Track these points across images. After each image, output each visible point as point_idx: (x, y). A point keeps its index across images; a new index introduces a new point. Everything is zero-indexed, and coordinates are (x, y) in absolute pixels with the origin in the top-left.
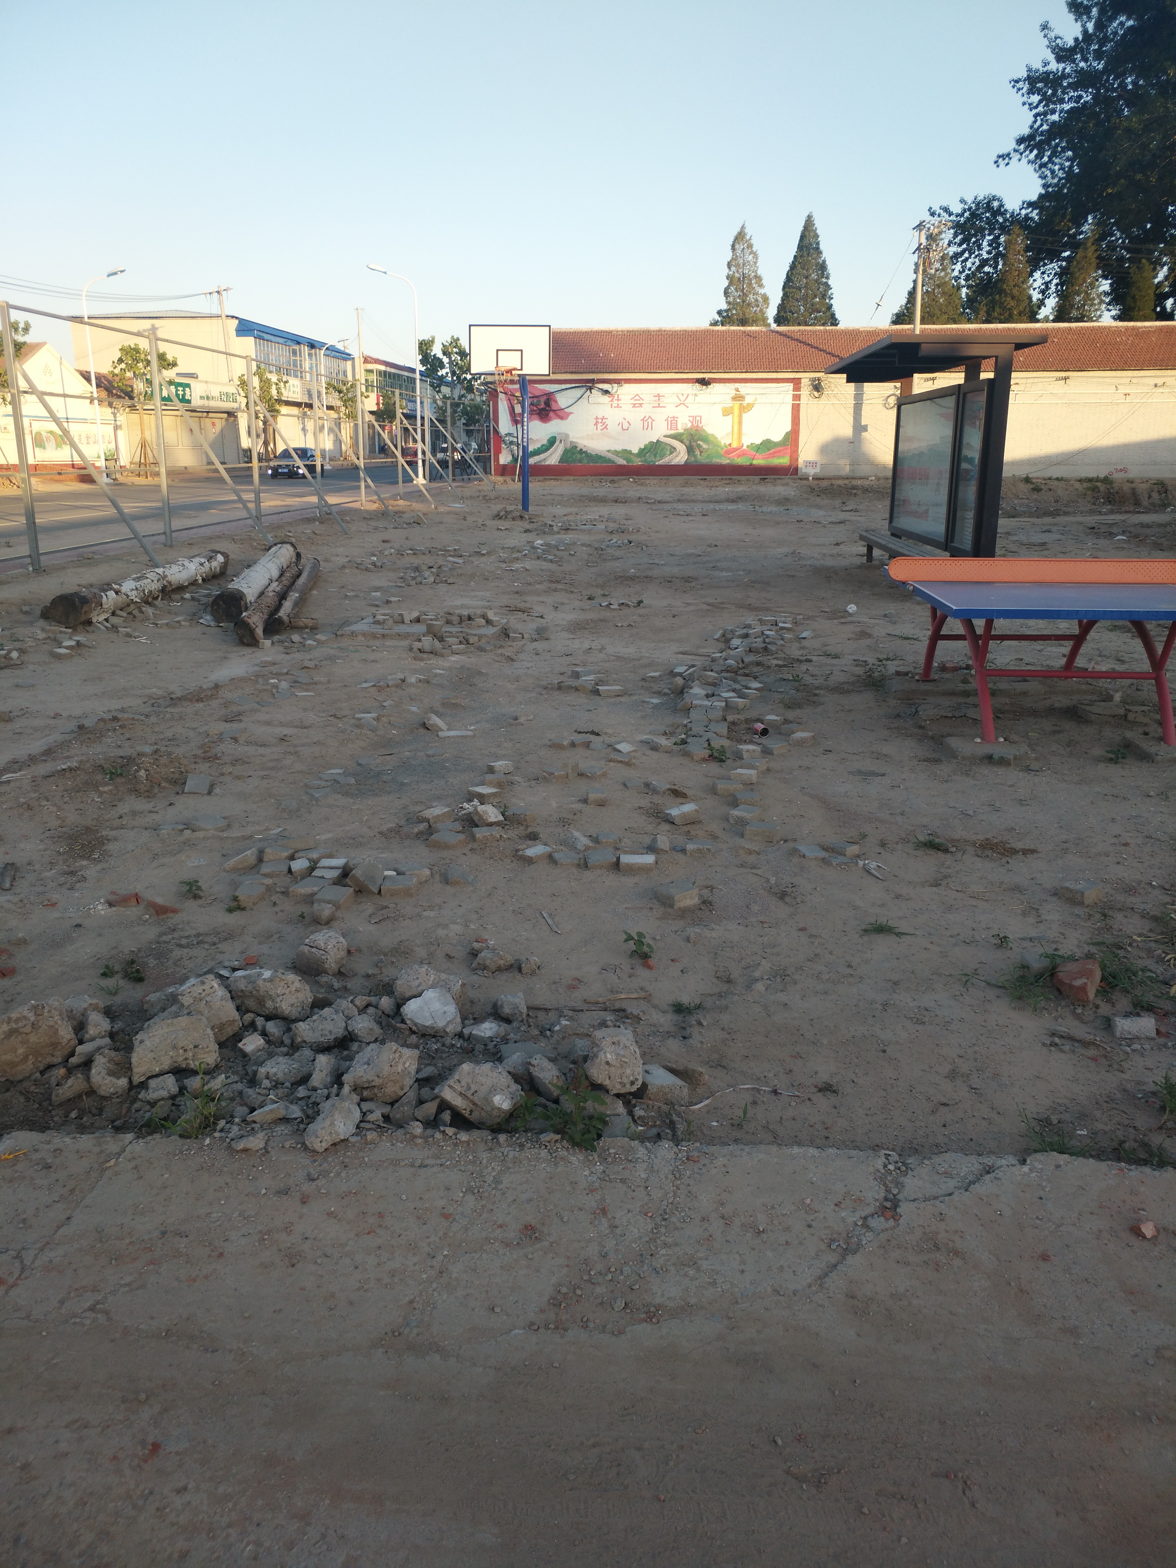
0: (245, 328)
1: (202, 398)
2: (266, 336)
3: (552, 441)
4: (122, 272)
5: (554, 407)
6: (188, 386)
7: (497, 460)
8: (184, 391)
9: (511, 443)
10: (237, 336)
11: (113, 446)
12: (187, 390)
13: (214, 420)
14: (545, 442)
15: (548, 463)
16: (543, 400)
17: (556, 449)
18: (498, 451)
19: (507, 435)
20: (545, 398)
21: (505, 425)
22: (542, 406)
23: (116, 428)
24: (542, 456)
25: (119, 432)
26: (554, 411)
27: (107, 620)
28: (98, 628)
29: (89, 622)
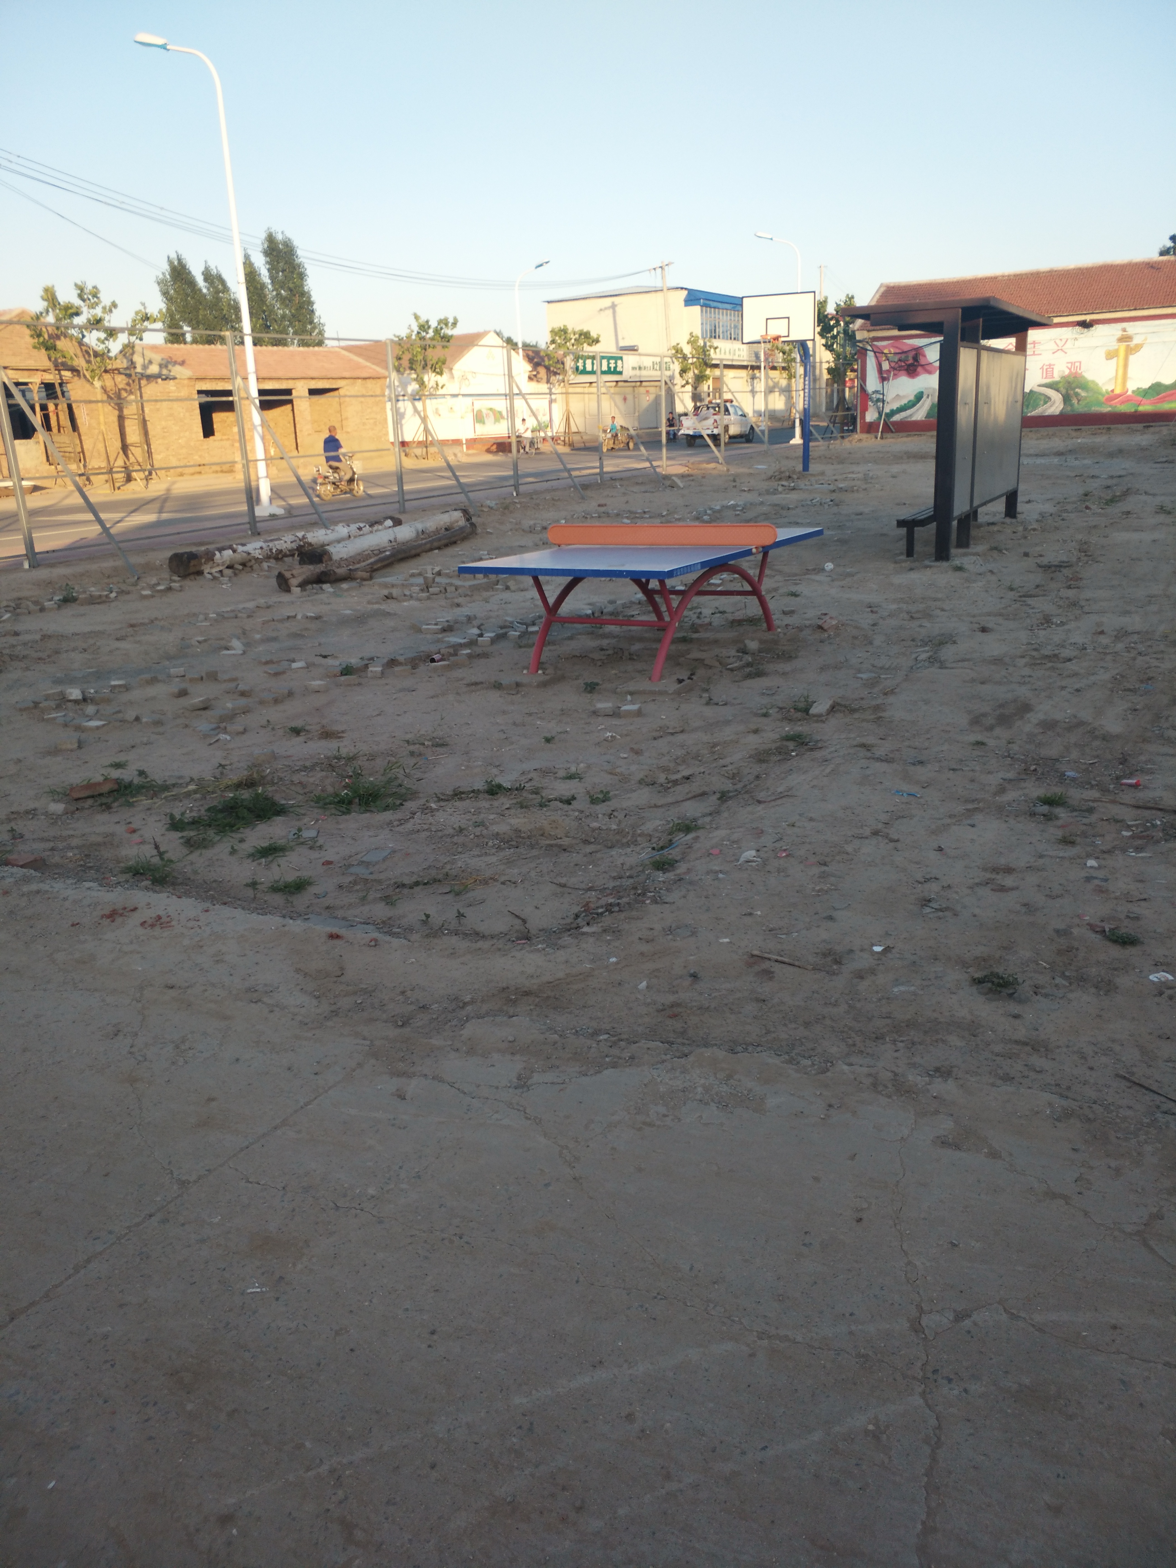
0: (693, 298)
1: (634, 368)
2: (713, 304)
3: (919, 397)
5: (922, 361)
6: (621, 358)
7: (863, 417)
8: (616, 363)
9: (878, 400)
10: (686, 305)
11: (547, 418)
12: (619, 362)
13: (648, 389)
14: (912, 398)
15: (914, 419)
16: (911, 355)
17: (923, 404)
18: (865, 409)
19: (874, 393)
20: (914, 353)
21: (872, 383)
22: (911, 361)
23: (551, 402)
24: (909, 412)
25: (553, 405)
26: (922, 366)
27: (221, 571)
28: (205, 577)
29: (200, 573)
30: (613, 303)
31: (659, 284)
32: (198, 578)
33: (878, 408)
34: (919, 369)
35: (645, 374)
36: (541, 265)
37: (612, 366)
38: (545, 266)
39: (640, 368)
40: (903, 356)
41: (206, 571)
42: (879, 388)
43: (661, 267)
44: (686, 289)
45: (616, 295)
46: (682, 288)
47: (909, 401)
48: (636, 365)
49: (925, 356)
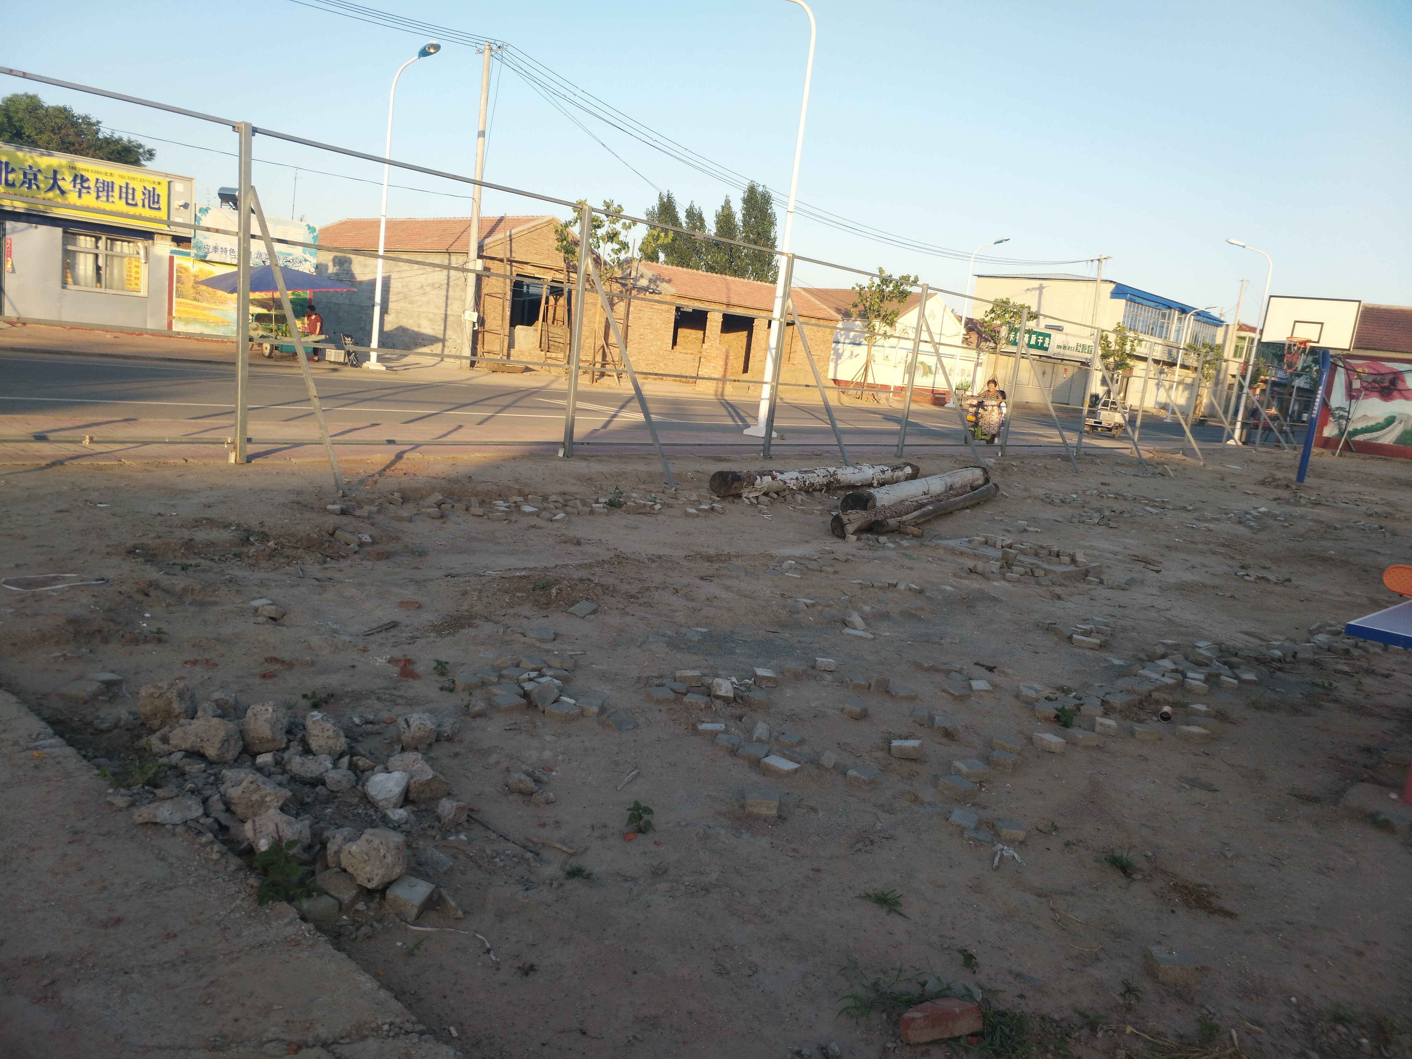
0: (1120, 291)
1: (1059, 347)
2: (1138, 300)
3: (1390, 421)
4: (1007, 240)
5: (1400, 386)
6: (1049, 336)
7: (1321, 431)
8: (1044, 339)
9: (1341, 417)
10: (1111, 298)
11: (970, 379)
12: (1047, 339)
13: (1066, 367)
14: (1381, 420)
15: (1380, 442)
16: (1388, 378)
17: (1393, 429)
18: (1325, 423)
19: (1337, 409)
20: (1391, 376)
21: (1338, 398)
22: (1386, 384)
23: (978, 364)
24: (1375, 434)
25: (979, 368)
26: (1399, 390)
27: (757, 498)
28: (743, 502)
29: (739, 496)
30: (1041, 285)
31: (1093, 275)
32: (736, 501)
33: (1340, 425)
34: (1395, 393)
35: (1068, 353)
36: (1001, 242)
37: (1040, 341)
38: (1004, 243)
39: (1065, 347)
40: (1379, 378)
41: (744, 495)
42: (1345, 404)
43: (1099, 260)
44: (1114, 282)
45: (1045, 279)
46: (1111, 282)
47: (1378, 423)
48: (1062, 344)
49: (1404, 381)
